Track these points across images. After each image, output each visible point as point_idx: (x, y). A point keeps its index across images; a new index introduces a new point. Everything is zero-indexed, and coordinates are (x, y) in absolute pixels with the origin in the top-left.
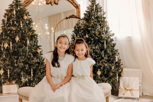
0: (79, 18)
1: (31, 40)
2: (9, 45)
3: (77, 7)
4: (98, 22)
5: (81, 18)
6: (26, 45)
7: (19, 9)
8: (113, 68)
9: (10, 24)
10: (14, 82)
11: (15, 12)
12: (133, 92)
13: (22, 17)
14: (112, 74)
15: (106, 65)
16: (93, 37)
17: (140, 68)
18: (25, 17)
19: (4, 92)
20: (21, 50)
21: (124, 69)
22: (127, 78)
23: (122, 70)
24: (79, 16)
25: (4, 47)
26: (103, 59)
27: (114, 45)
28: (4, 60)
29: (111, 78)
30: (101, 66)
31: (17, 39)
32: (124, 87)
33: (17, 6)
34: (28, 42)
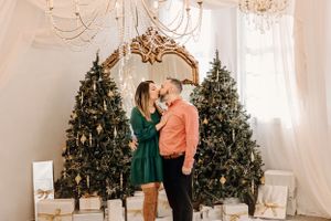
0: (197, 85)
1: (119, 128)
2: (88, 137)
3: (193, 65)
4: (224, 98)
5: (200, 84)
6: (112, 138)
7: (100, 79)
8: (246, 172)
9: (88, 104)
10: (95, 194)
11: (95, 87)
12: (277, 209)
13: (106, 94)
14: (244, 182)
15: (235, 168)
16: (215, 124)
17: (291, 171)
18: (111, 94)
19: (82, 207)
20: (105, 144)
21: (266, 173)
22: (271, 187)
23: (262, 175)
24: (197, 80)
25: (80, 142)
26: (230, 158)
27: (249, 136)
28: (81, 160)
29: (242, 188)
30: (225, 170)
31: (99, 129)
32: (263, 201)
33: (98, 75)
34: (115, 133)
